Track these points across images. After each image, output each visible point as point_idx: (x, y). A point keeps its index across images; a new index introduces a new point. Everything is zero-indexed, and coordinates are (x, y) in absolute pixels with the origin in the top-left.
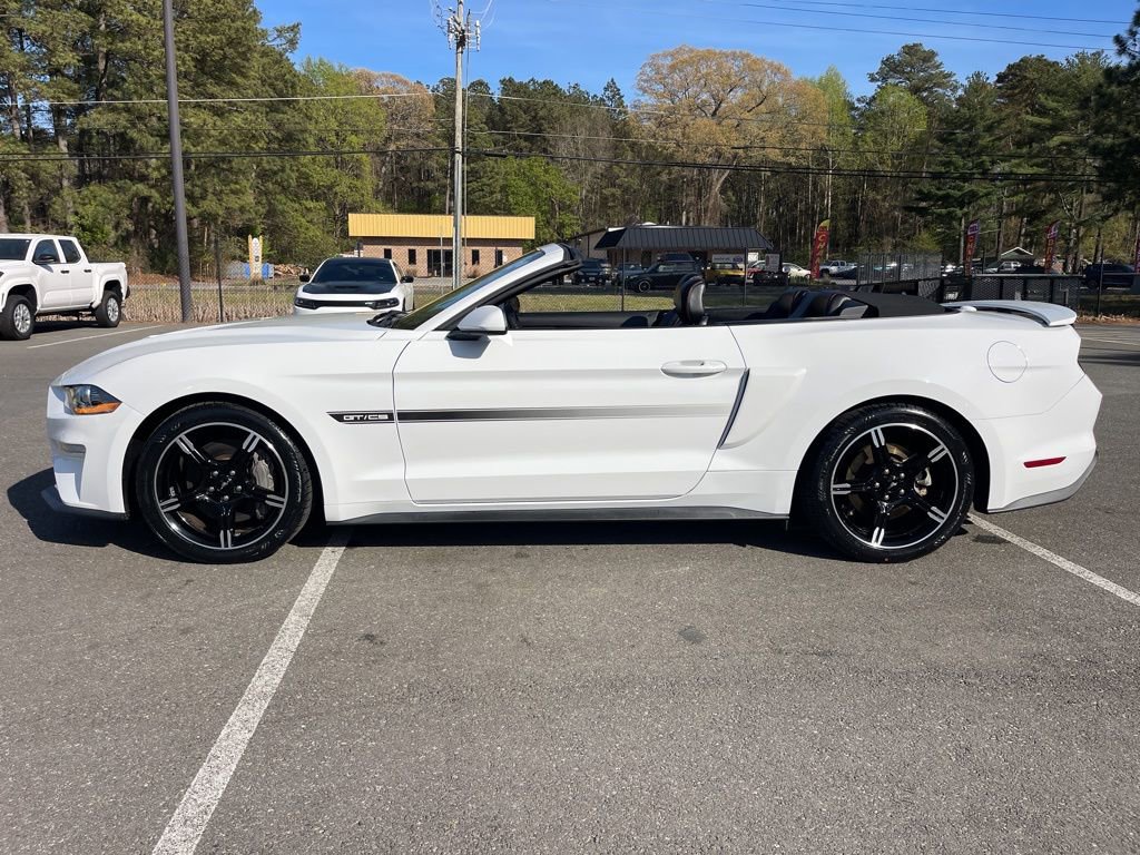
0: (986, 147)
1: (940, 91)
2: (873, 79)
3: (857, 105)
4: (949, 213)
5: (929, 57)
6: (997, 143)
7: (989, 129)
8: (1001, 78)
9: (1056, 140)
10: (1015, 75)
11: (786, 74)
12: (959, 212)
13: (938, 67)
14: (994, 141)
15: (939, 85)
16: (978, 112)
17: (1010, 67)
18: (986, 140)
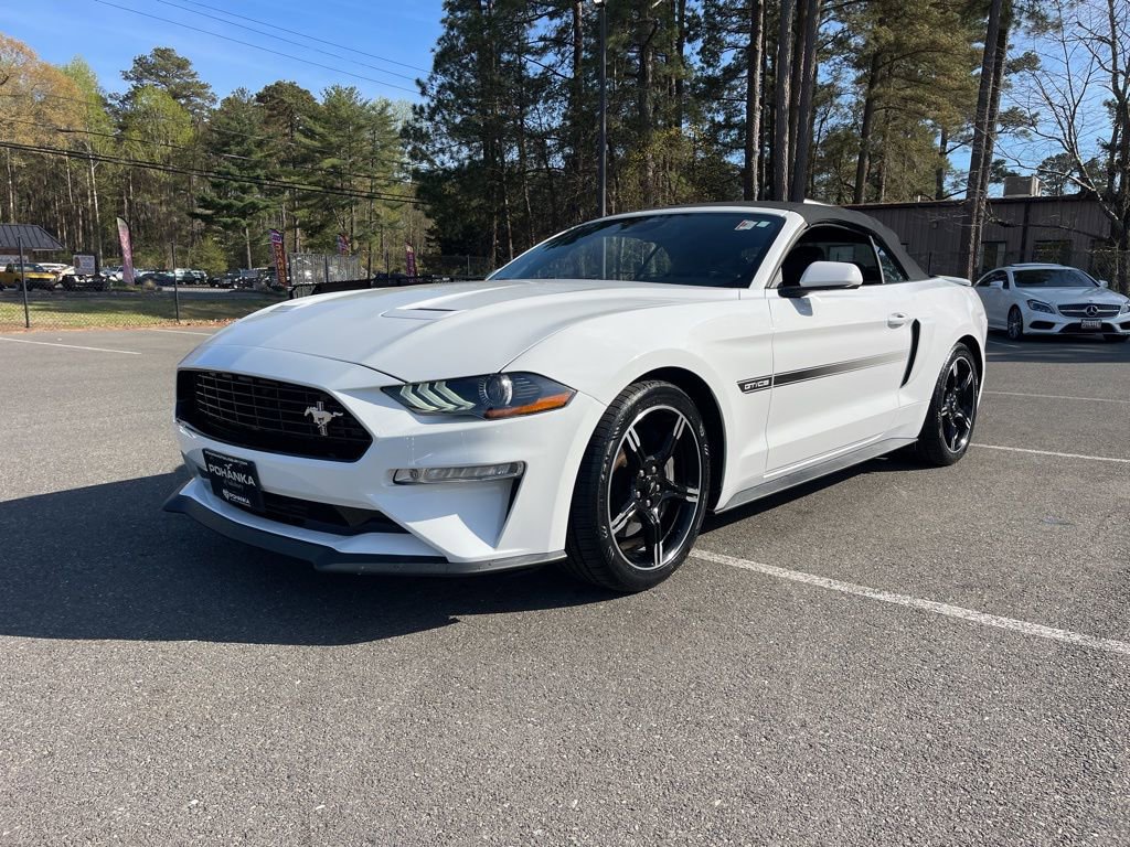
0: (259, 162)
1: (199, 100)
2: (127, 78)
3: (109, 101)
4: (234, 222)
5: (182, 65)
6: (268, 159)
7: (260, 144)
8: (260, 98)
9: (327, 163)
10: (272, 97)
11: (31, 56)
12: (244, 223)
13: (193, 76)
14: (265, 157)
15: (198, 95)
16: (247, 127)
17: (267, 89)
18: (257, 155)
